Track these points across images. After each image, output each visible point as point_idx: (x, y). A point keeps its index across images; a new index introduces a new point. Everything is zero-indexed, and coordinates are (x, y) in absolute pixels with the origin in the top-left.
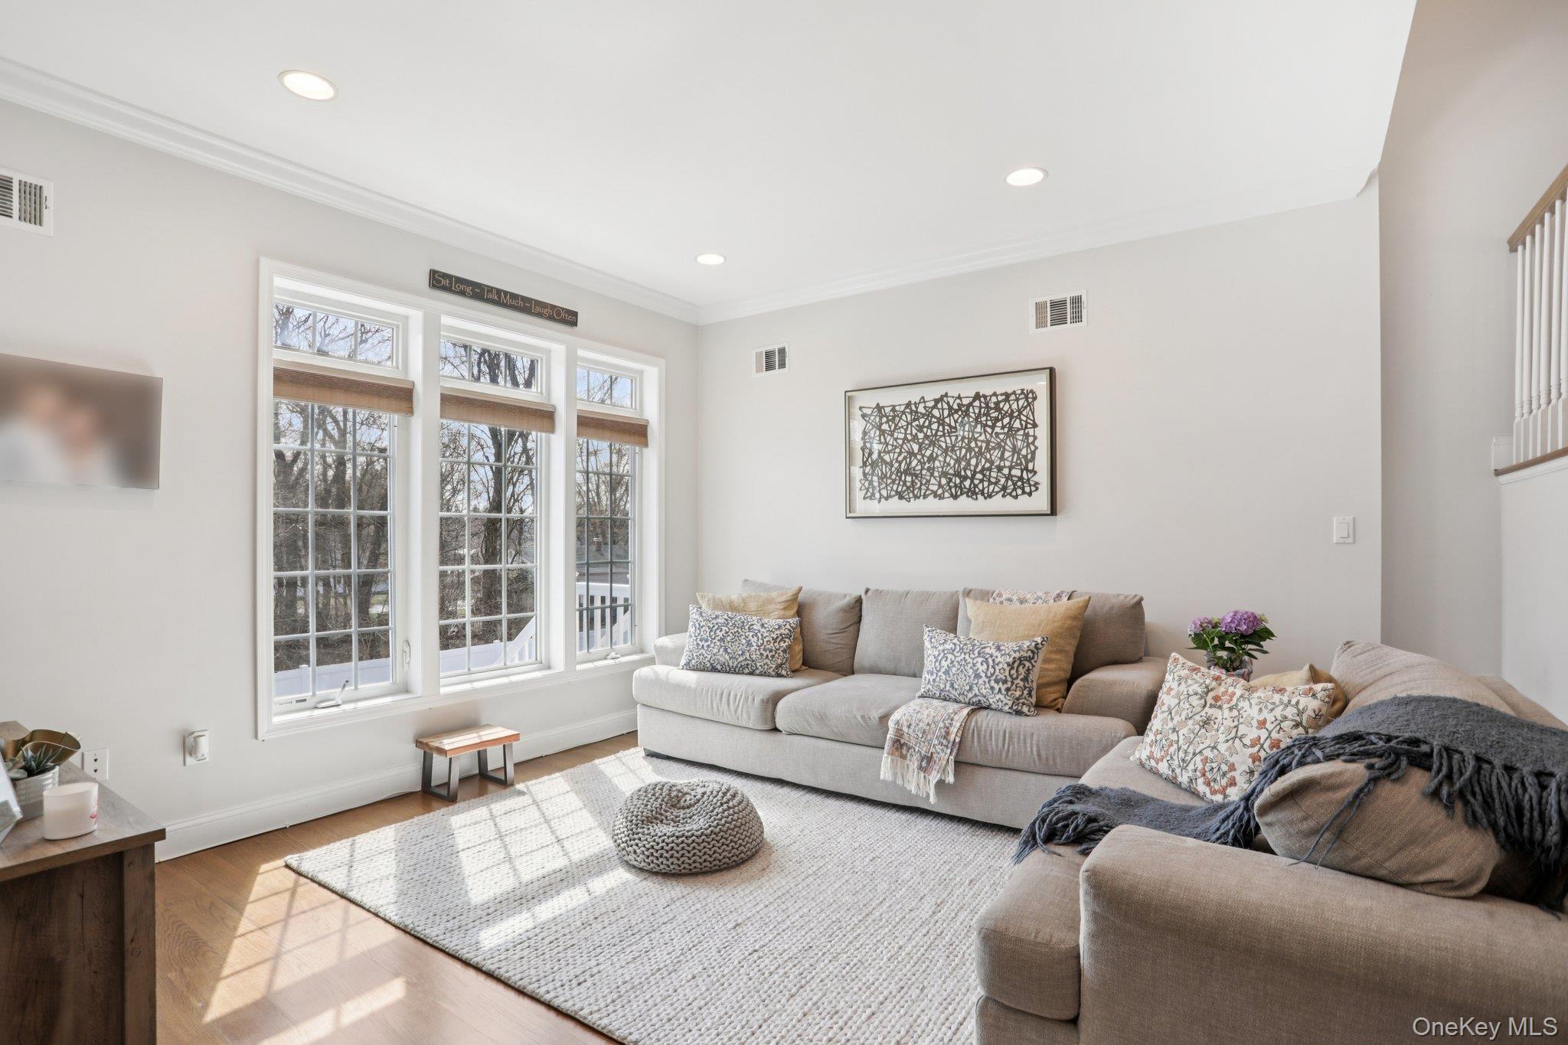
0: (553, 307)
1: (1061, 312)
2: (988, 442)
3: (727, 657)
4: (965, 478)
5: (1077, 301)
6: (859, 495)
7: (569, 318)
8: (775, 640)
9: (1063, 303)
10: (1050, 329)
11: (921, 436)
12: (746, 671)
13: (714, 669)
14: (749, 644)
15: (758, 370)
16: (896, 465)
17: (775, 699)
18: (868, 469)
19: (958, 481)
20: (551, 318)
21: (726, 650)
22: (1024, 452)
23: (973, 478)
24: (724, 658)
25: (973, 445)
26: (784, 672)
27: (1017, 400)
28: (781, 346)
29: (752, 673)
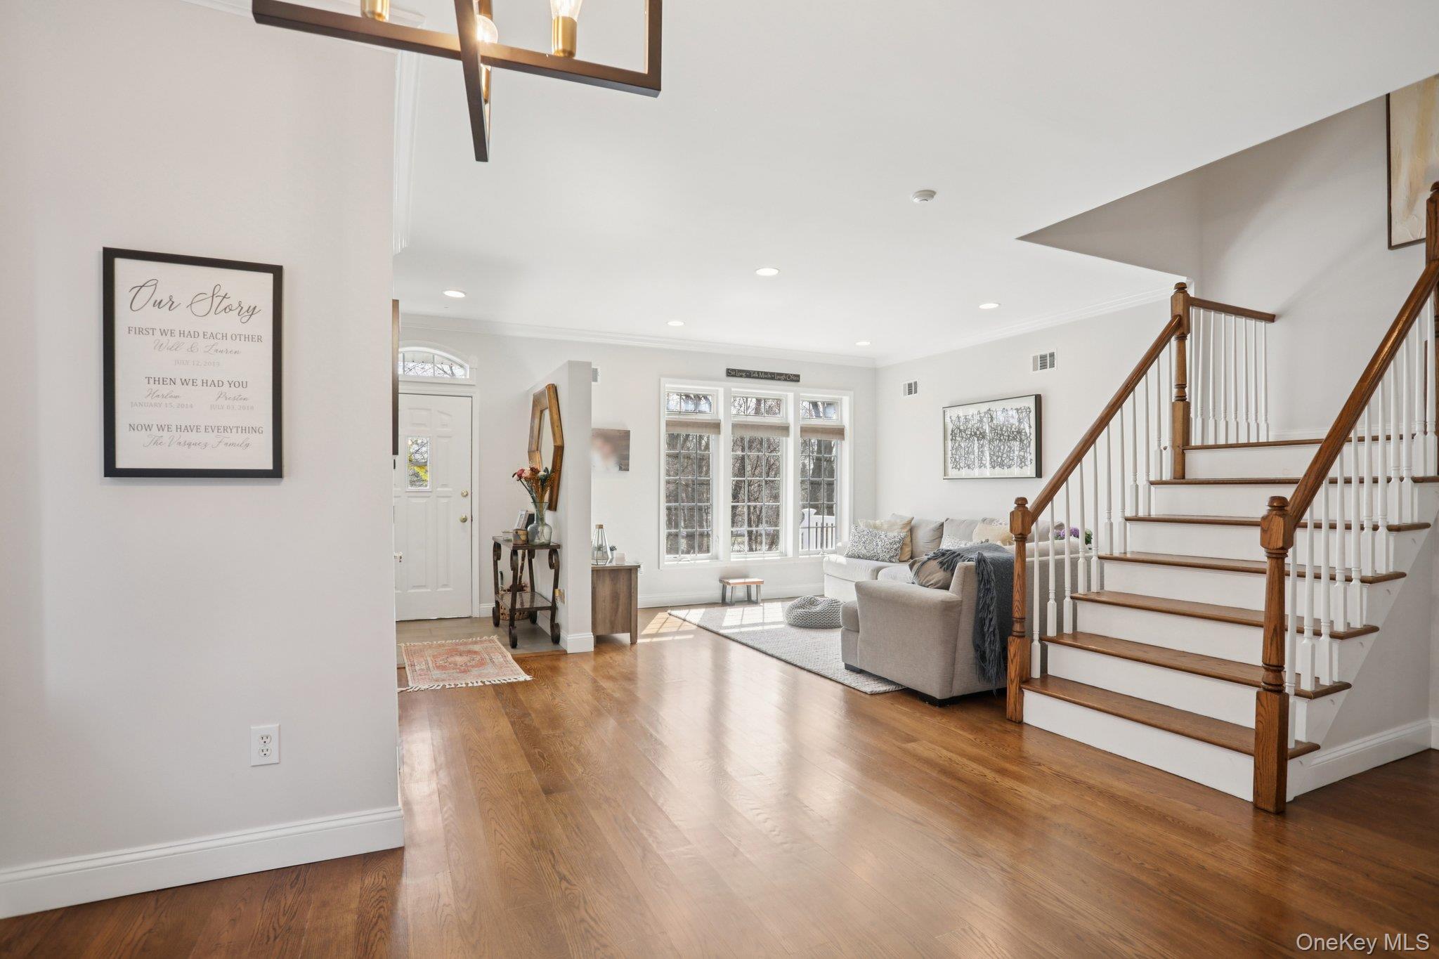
0: (786, 375)
1: (1045, 362)
2: (1009, 436)
3: (865, 551)
4: (998, 457)
5: (1052, 355)
6: (950, 466)
7: (795, 378)
8: (891, 544)
9: (1045, 356)
10: (1039, 371)
11: (978, 433)
12: (875, 559)
13: (859, 557)
14: (877, 545)
15: (905, 395)
16: (967, 449)
17: (878, 570)
18: (954, 452)
19: (995, 459)
20: (785, 380)
21: (865, 548)
22: (1025, 442)
23: (1002, 457)
24: (864, 551)
25: (1002, 438)
26: (894, 560)
27: (1022, 412)
28: (915, 380)
29: (877, 560)
